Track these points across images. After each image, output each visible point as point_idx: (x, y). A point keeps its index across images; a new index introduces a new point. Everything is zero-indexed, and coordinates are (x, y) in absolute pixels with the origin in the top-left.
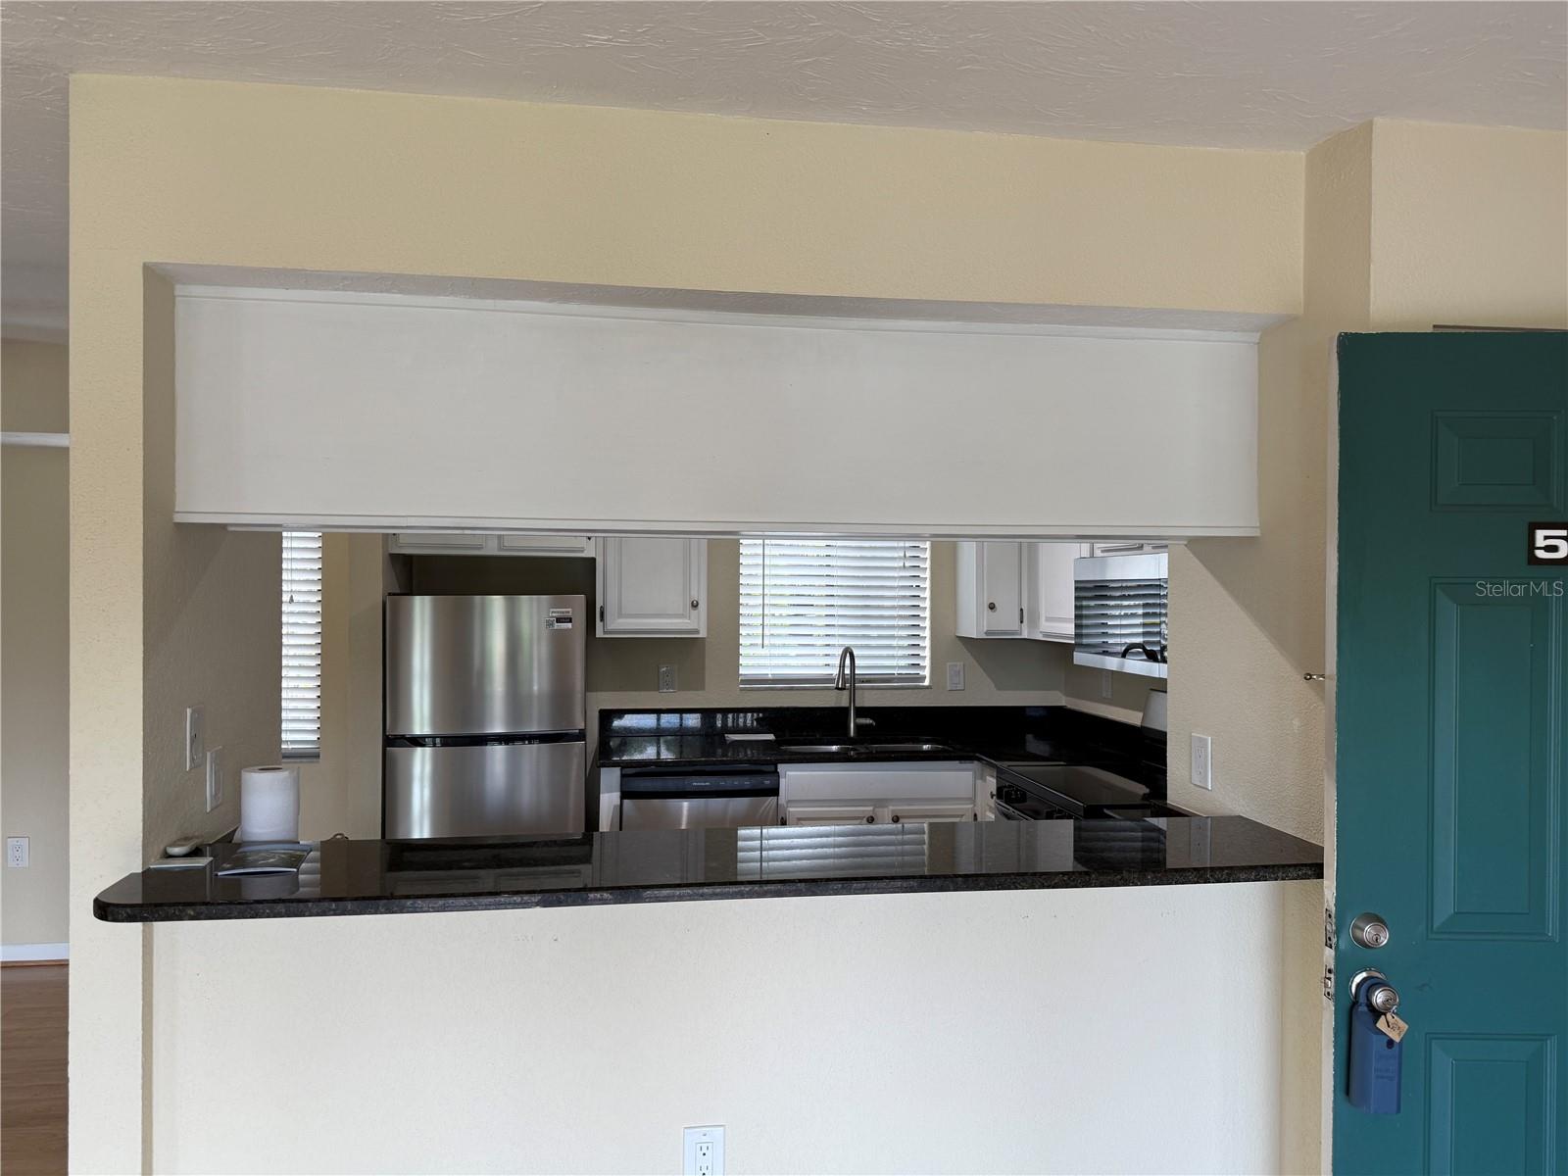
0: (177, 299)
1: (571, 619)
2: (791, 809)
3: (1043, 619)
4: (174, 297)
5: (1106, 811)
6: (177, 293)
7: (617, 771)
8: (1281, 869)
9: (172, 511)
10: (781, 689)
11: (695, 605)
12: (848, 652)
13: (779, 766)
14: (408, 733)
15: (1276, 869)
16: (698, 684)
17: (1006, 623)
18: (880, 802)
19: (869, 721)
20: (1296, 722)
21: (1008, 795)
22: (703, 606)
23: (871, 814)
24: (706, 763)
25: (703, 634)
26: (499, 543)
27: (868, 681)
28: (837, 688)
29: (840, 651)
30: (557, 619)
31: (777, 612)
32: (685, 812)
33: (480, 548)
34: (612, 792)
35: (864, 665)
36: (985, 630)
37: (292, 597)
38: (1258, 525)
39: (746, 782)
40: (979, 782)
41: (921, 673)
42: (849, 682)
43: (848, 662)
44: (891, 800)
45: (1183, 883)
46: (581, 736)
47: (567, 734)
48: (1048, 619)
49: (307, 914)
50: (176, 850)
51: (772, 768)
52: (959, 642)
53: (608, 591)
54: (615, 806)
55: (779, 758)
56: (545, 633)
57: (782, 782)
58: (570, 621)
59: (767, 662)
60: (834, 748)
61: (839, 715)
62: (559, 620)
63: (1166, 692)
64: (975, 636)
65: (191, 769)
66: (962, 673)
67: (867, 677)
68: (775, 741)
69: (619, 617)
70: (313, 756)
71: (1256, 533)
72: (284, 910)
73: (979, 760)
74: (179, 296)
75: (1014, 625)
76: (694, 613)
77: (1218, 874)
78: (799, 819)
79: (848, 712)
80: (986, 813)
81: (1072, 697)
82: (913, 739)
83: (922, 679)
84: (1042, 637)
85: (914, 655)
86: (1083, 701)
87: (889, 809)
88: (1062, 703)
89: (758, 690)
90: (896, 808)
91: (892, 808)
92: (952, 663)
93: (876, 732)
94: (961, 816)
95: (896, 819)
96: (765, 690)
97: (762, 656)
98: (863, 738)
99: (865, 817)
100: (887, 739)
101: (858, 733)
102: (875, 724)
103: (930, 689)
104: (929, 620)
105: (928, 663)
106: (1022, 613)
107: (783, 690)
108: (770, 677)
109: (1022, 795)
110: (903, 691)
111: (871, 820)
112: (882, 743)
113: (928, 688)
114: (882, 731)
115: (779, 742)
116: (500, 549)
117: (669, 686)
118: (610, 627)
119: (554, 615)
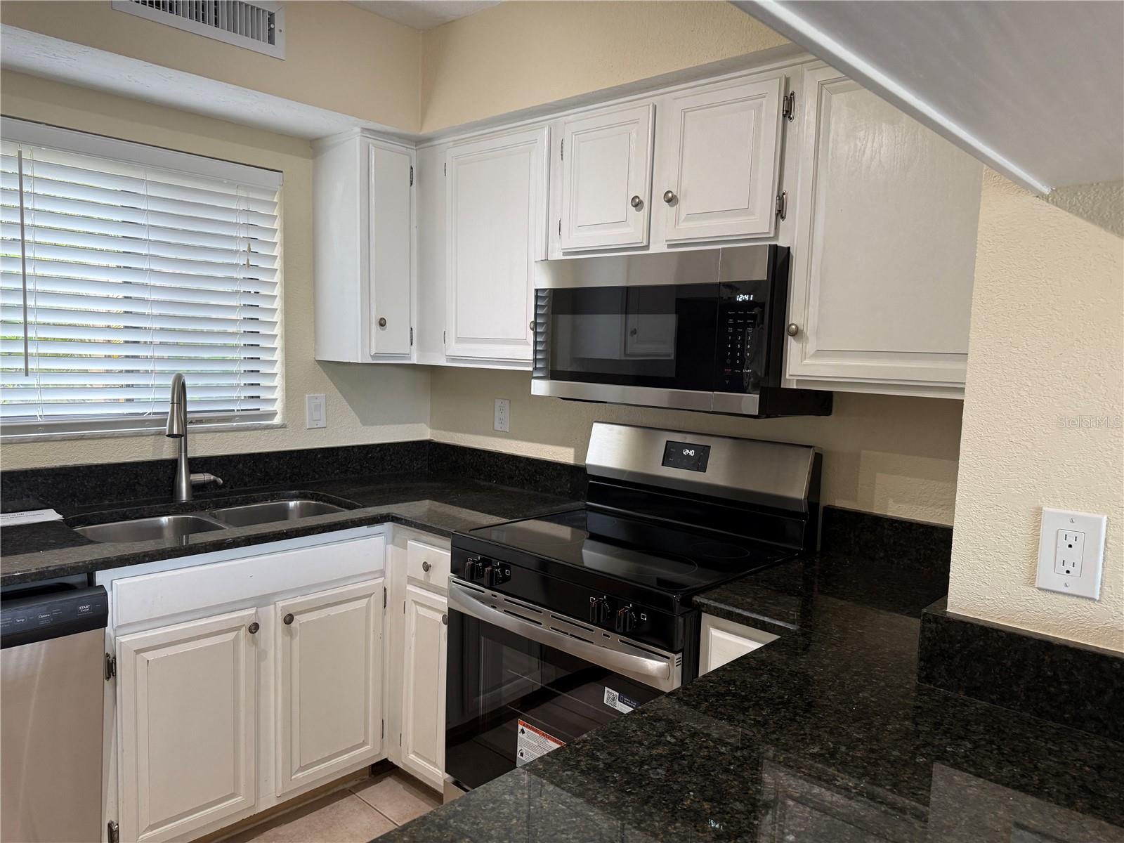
2: (125, 640)
3: (449, 339)
10: (64, 439)
12: (179, 384)
13: (99, 573)
17: (396, 344)
18: (262, 601)
19: (208, 477)
23: (253, 620)
27: (205, 421)
36: (373, 353)
39: (42, 615)
41: (265, 408)
44: (282, 593)
48: (460, 340)
52: (319, 367)
57: (110, 601)
59: (33, 397)
61: (164, 470)
64: (356, 360)
66: (324, 407)
67: (197, 416)
68: (61, 521)
73: (395, 520)
75: (403, 347)
78: (138, 652)
79: (176, 466)
80: (408, 588)
81: (445, 430)
82: (273, 495)
83: (271, 415)
84: (447, 361)
85: (252, 384)
86: (463, 435)
87: (275, 608)
88: (427, 437)
89: (21, 442)
90: (283, 604)
91: (282, 607)
92: (312, 395)
93: (223, 490)
94: (370, 595)
95: (289, 619)
96: (36, 441)
97: (27, 388)
98: (203, 502)
99: (244, 625)
100: (237, 500)
101: (193, 496)
102: (220, 481)
103: (285, 427)
104: (282, 337)
105: (278, 394)
106: (412, 333)
107: (65, 440)
108: (40, 421)
109: (503, 571)
110: (248, 433)
111: (254, 628)
112: (231, 505)
113: (283, 426)
114: (232, 488)
115: (69, 523)
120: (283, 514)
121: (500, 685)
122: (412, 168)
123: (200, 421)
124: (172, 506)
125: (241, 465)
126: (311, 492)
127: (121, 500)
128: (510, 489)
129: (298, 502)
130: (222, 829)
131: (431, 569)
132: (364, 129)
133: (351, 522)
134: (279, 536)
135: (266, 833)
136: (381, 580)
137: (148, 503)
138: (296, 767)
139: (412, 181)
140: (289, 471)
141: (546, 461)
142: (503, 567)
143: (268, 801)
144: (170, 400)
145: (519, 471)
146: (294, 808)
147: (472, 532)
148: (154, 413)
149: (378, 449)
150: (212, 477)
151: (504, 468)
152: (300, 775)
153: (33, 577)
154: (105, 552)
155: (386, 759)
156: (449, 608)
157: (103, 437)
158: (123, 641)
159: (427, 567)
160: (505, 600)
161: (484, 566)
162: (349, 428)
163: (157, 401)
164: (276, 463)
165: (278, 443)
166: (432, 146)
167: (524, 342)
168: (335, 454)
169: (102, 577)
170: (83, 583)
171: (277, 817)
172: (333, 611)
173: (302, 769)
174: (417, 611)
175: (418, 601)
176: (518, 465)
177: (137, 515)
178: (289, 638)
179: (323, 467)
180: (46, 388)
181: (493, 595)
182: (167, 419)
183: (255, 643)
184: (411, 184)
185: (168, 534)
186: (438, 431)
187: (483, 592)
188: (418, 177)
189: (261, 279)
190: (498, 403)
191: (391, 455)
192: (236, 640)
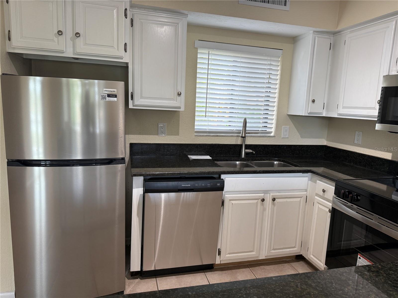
3: (341, 107)
7: (141, 179)
11: (179, 94)
16: (176, 132)
18: (266, 192)
19: (251, 151)
22: (183, 95)
23: (263, 198)
25: (182, 109)
26: (74, 50)
30: (108, 95)
33: (63, 52)
34: (139, 188)
36: (309, 112)
39: (208, 184)
40: (310, 182)
44: (272, 190)
46: (123, 161)
47: (115, 160)
52: (288, 117)
53: (135, 84)
54: (140, 196)
55: (221, 171)
56: (102, 102)
58: (116, 97)
59: (206, 124)
61: (238, 148)
62: (109, 96)
64: (302, 114)
66: (288, 131)
69: (141, 98)
73: (313, 172)
76: (179, 98)
78: (230, 200)
79: (242, 146)
80: (315, 197)
81: (332, 142)
82: (269, 159)
83: (270, 133)
84: (338, 116)
85: (265, 122)
86: (340, 144)
87: (270, 195)
88: (325, 144)
89: (203, 136)
90: (272, 194)
91: (272, 195)
92: (285, 126)
93: (254, 156)
94: (301, 197)
95: (274, 200)
96: (206, 136)
97: (205, 121)
98: (249, 159)
99: (260, 199)
100: (258, 159)
101: (246, 156)
102: (254, 152)
103: (275, 137)
104: (277, 106)
105: (274, 126)
106: (324, 105)
107: (213, 136)
108: (208, 130)
109: (357, 197)
110: (263, 138)
111: (263, 200)
112: (256, 160)
113: (274, 137)
114: (257, 155)
115: (214, 160)
116: (74, 54)
117: (162, 133)
118: (136, 103)
119: (106, 92)
120: (273, 165)
121: (351, 240)
122: (331, 44)
123: (249, 133)
124: (240, 159)
125: (260, 148)
126: (282, 159)
127: (226, 155)
128: (359, 167)
129: (278, 162)
130: (248, 261)
131: (325, 192)
132: (314, 31)
133: (297, 171)
134: (273, 172)
135: (261, 266)
136: (305, 193)
137: (233, 157)
138: (272, 248)
139: (330, 48)
140: (275, 151)
141: (377, 157)
142: (357, 196)
143: (262, 257)
144: (242, 126)
145: (364, 160)
146: (269, 262)
147: (344, 181)
148: (237, 130)
149: (306, 147)
150: (252, 151)
151: (357, 159)
152: (273, 251)
153: (207, 174)
154: (224, 169)
155: (302, 255)
156: (332, 207)
157: (223, 136)
158: (226, 196)
159: (324, 191)
160: (357, 208)
161: (349, 194)
162: (296, 139)
163: (239, 126)
164: (271, 148)
165: (272, 142)
166: (340, 34)
167: (374, 108)
168: (290, 147)
169: (223, 176)
170: (217, 177)
171: (264, 263)
172: (288, 200)
173: (274, 249)
174: (318, 206)
175: (319, 202)
176: (364, 158)
177: (230, 160)
178: (273, 206)
179: (286, 151)
180: (211, 121)
181: (351, 205)
182: (241, 132)
183: (263, 205)
184: (330, 50)
185: (238, 167)
186: (330, 142)
187: (348, 204)
188: (333, 47)
189: (272, 87)
190: (357, 133)
191: (310, 150)
192: (257, 203)
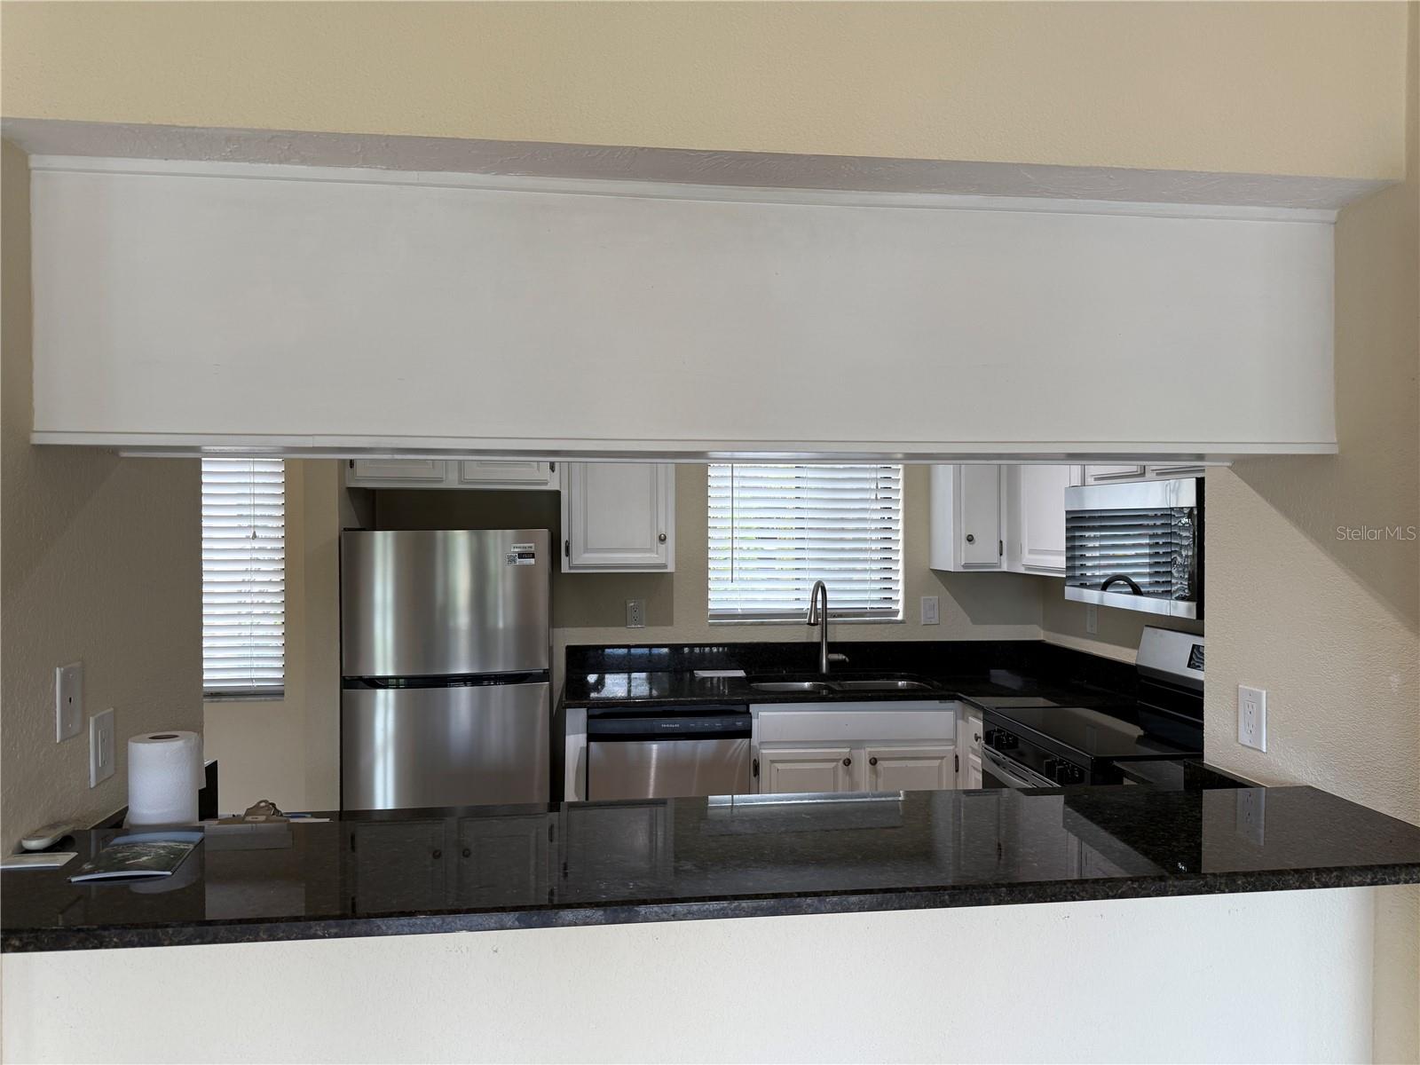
0: (33, 172)
1: (533, 554)
2: (764, 751)
3: (1026, 551)
4: (29, 170)
5: (1115, 763)
6: (32, 164)
7: (582, 713)
8: (1403, 870)
9: (29, 429)
10: (752, 624)
11: (662, 539)
12: (820, 587)
13: (751, 706)
14: (365, 674)
15: (1397, 869)
16: (668, 620)
17: (984, 555)
18: (856, 744)
19: (841, 657)
20: (1395, 679)
21: (996, 739)
22: (671, 541)
23: (848, 757)
24: (675, 703)
25: (671, 569)
26: (460, 476)
27: (840, 615)
28: (810, 624)
29: (812, 586)
30: (519, 554)
31: (745, 545)
32: (654, 756)
33: (440, 481)
34: (578, 734)
35: (836, 600)
36: (963, 563)
37: (255, 533)
38: (1335, 440)
39: (717, 724)
40: (960, 722)
41: (894, 607)
42: (822, 616)
43: (820, 597)
44: (868, 741)
45: (1282, 889)
46: (546, 676)
47: (531, 674)
49: (166, 943)
50: (33, 844)
51: (742, 708)
52: (933, 575)
53: (574, 525)
54: (581, 748)
55: (751, 697)
56: (510, 568)
57: (755, 722)
58: (533, 557)
59: (736, 596)
60: (807, 685)
61: (811, 649)
62: (521, 556)
63: (1203, 636)
64: (952, 570)
65: (62, 740)
66: (936, 607)
67: (838, 611)
68: (746, 678)
69: (584, 552)
70: (276, 694)
71: (1334, 450)
72: (136, 939)
73: (960, 699)
74: (35, 169)
75: (994, 558)
76: (662, 547)
77: (1325, 878)
78: (771, 762)
79: (820, 647)
80: (969, 756)
81: (1053, 632)
82: (889, 675)
83: (894, 613)
84: (1026, 570)
85: (886, 588)
86: (1066, 637)
87: (865, 751)
88: (1041, 637)
89: (728, 625)
90: (872, 750)
91: (869, 752)
92: (927, 596)
93: (849, 668)
94: (943, 758)
95: (874, 762)
96: (735, 625)
98: (835, 674)
99: (840, 759)
100: (861, 675)
101: (830, 670)
102: (847, 659)
103: (906, 623)
105: (901, 596)
106: (1001, 545)
108: (740, 612)
109: (1007, 739)
111: (848, 762)
112: (855, 679)
113: (904, 622)
114: (856, 667)
116: (461, 482)
117: (637, 621)
118: (576, 562)
119: (516, 550)
123: (837, 616)
124: (815, 675)
126: (916, 675)
129: (907, 682)
131: (979, 739)
133: (922, 696)
136: (953, 747)
137: (801, 671)
142: (1008, 736)
144: (811, 599)
149: (987, 645)
150: (844, 657)
156: (982, 768)
159: (977, 738)
160: (1010, 762)
162: (959, 625)
163: (796, 600)
165: (897, 634)
168: (945, 646)
169: (753, 708)
170: (740, 710)
172: (911, 764)
177: (790, 680)
178: (874, 777)
181: (1003, 758)
183: (850, 774)
186: (1049, 633)
187: (999, 756)
189: (893, 507)
192: (836, 767)
